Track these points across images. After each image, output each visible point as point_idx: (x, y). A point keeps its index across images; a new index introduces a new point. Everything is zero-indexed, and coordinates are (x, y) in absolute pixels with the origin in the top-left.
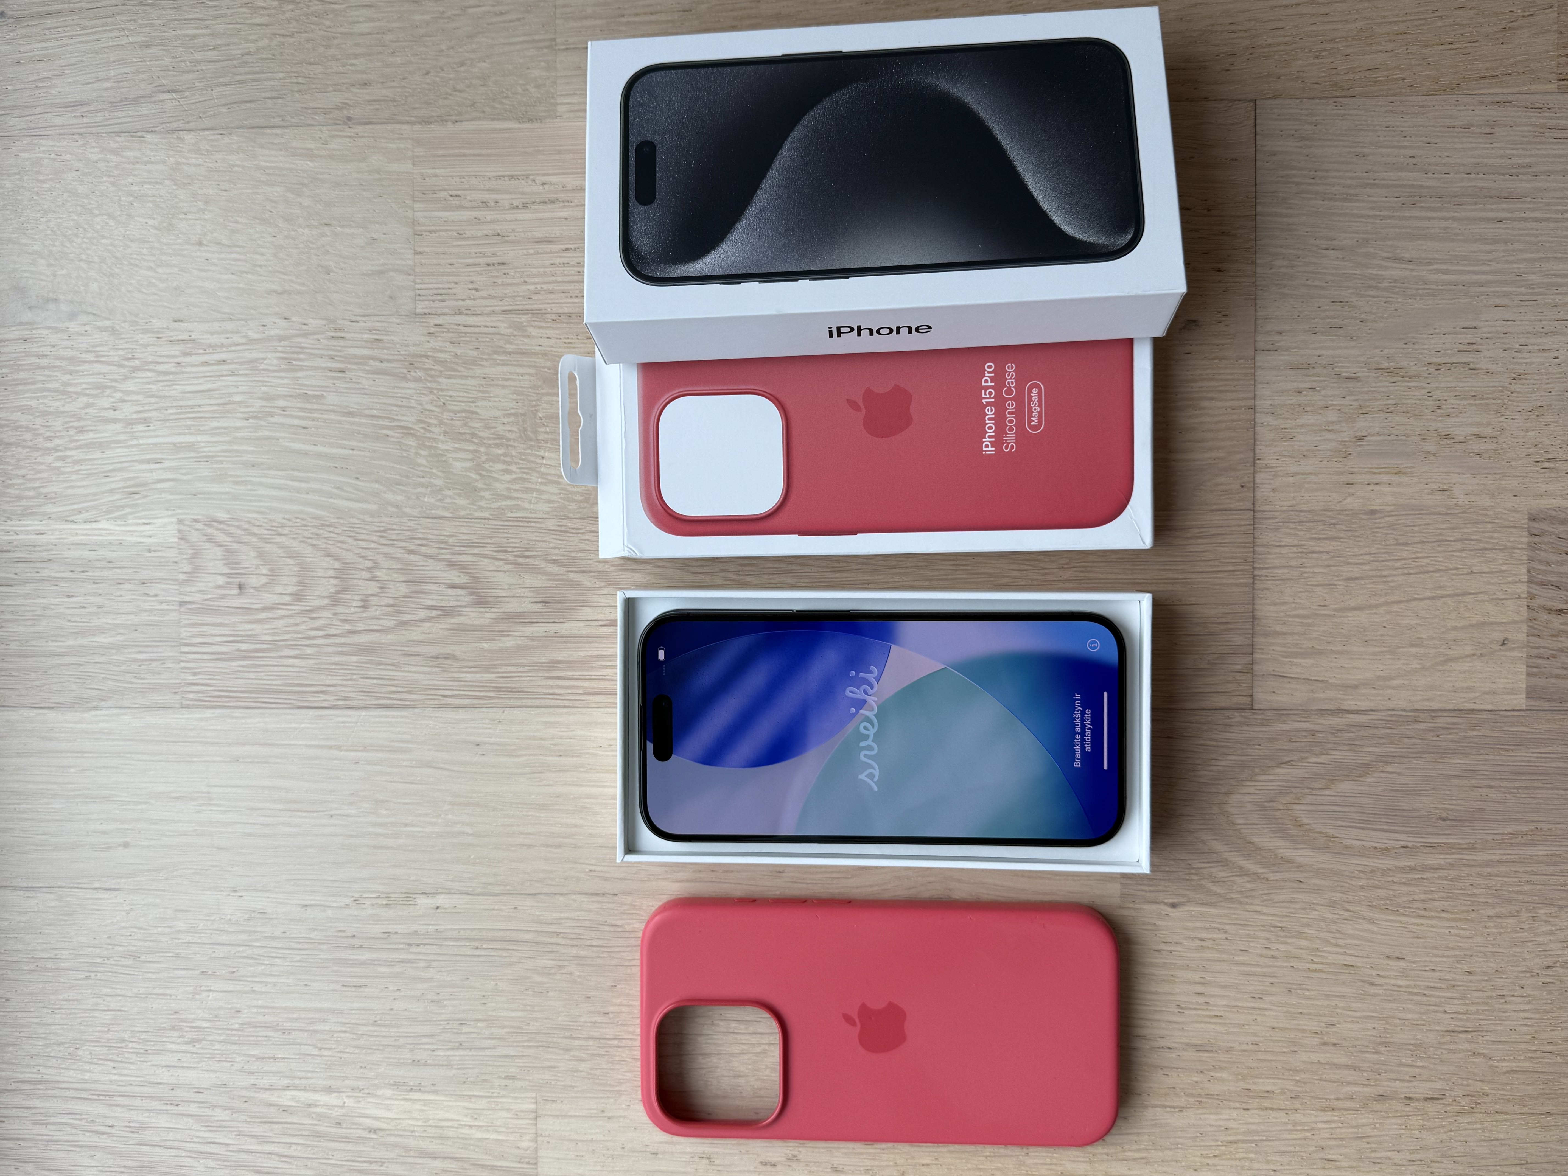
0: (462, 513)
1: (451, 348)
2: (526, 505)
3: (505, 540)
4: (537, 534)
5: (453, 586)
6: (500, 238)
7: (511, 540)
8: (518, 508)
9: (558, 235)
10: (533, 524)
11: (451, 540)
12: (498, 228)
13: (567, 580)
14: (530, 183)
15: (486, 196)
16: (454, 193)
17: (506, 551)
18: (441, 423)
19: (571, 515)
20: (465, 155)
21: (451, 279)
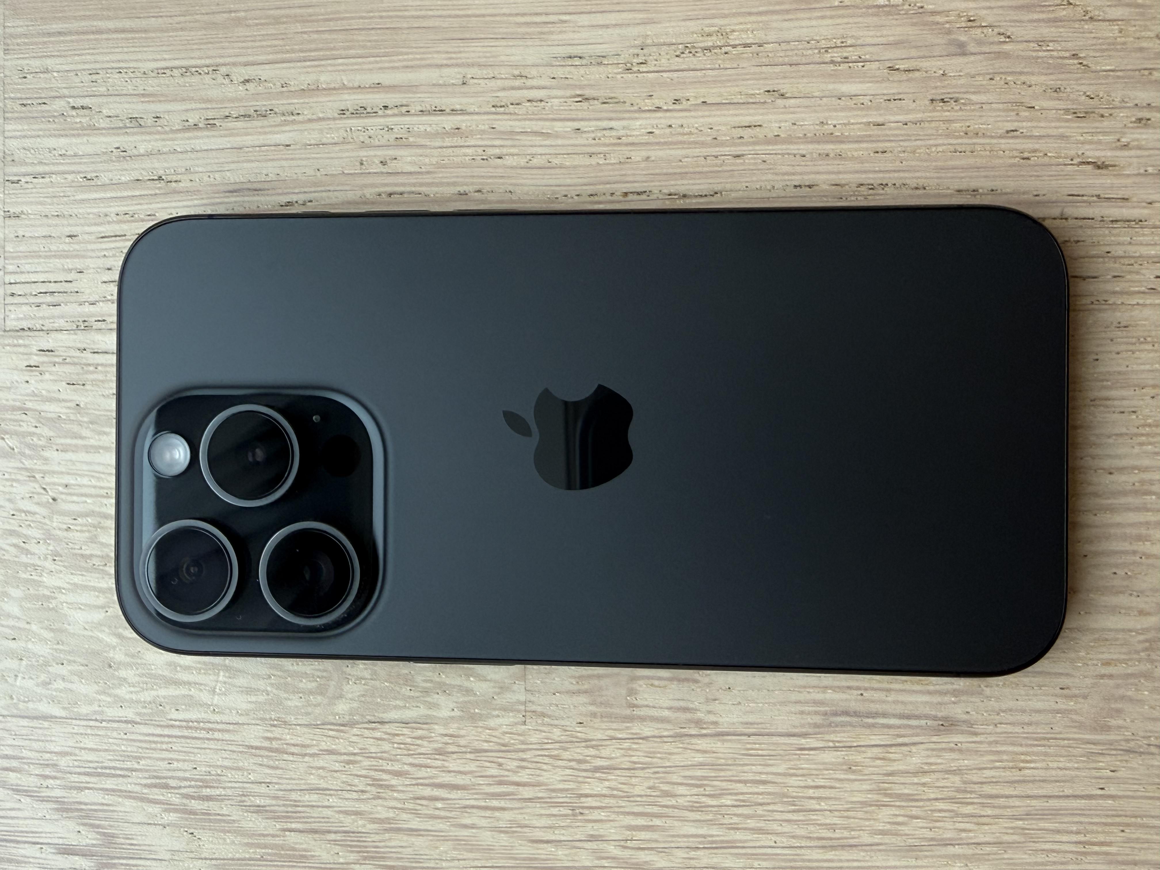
0: (84, 710)
1: (68, 393)
2: (205, 697)
3: (164, 765)
4: (225, 755)
5: (67, 851)
6: (162, 184)
7: (175, 765)
8: (192, 703)
9: (272, 177)
10: (217, 735)
11: (63, 762)
12: (159, 166)
13: (282, 847)
14: (220, 79)
15: (137, 108)
16: (79, 102)
17: (166, 786)
18: (49, 536)
19: (292, 719)
20: (100, 32)
21: (69, 263)
